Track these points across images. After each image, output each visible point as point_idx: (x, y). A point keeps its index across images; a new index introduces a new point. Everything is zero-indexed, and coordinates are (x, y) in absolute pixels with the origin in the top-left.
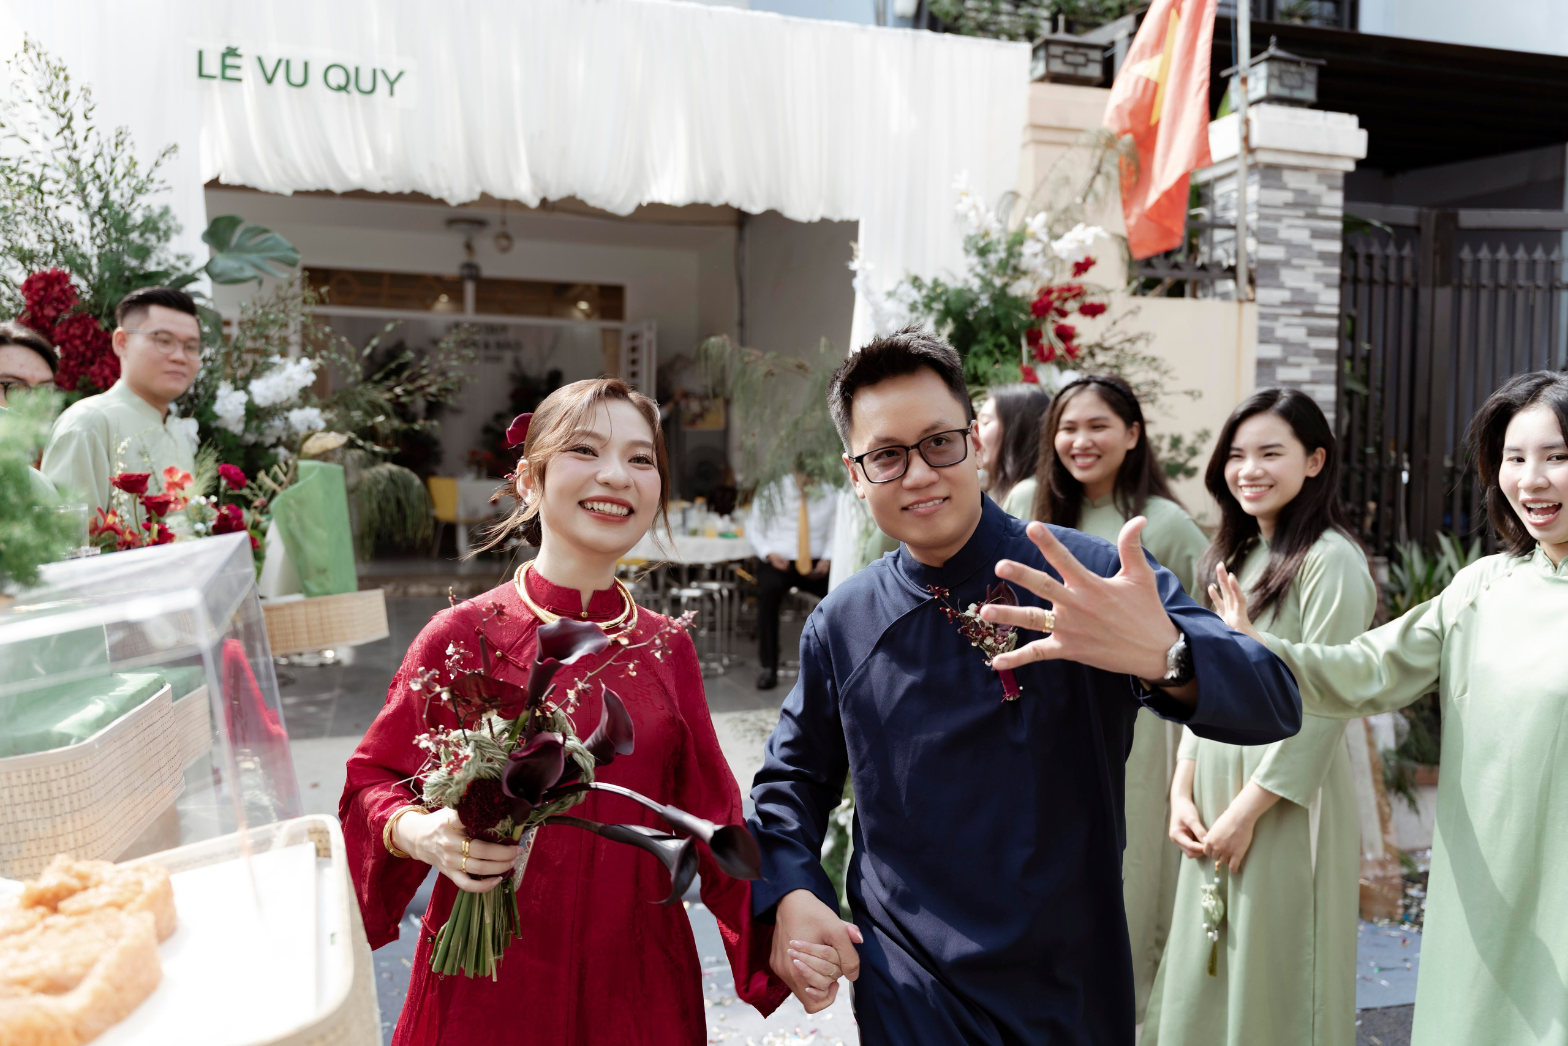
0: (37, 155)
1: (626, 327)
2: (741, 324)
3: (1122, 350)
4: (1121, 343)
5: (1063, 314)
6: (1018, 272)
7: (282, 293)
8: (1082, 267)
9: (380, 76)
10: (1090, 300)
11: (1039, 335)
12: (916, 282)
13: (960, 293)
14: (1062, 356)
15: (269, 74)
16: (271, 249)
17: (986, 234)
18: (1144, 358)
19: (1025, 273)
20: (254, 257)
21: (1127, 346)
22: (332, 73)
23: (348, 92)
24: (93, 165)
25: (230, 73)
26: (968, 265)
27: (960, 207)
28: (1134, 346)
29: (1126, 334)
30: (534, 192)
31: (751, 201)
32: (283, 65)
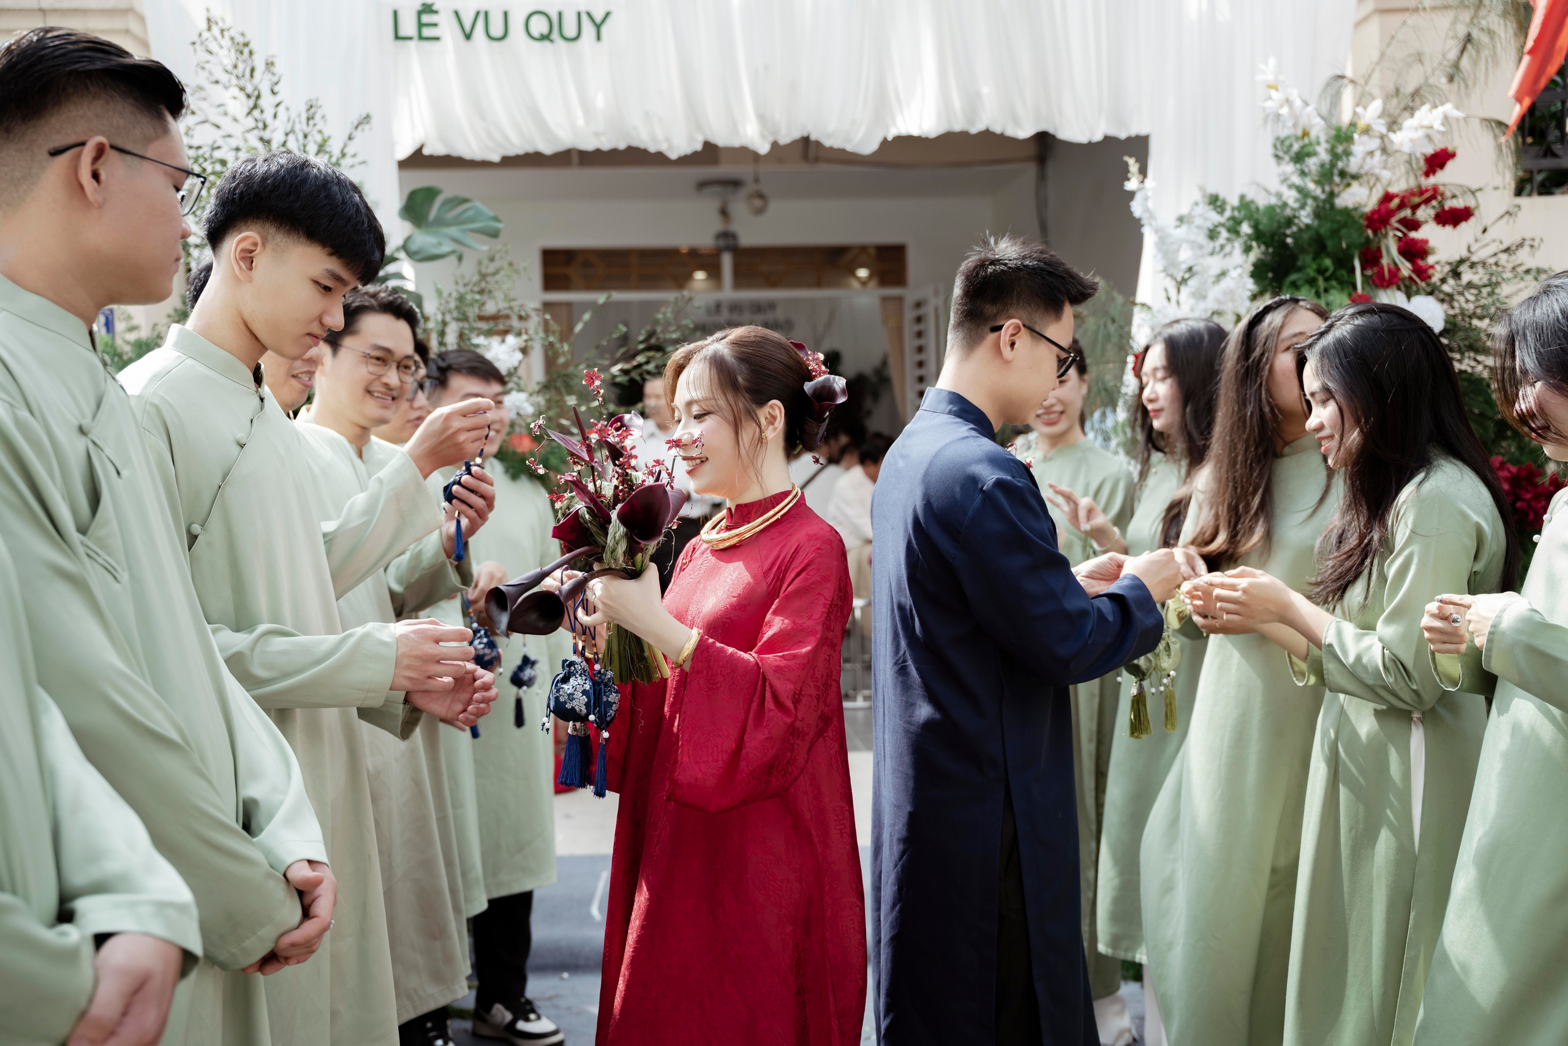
0: (228, 140)
1: (910, 294)
3: (1496, 264)
4: (1495, 255)
5: (1415, 225)
6: (1348, 177)
7: (484, 270)
8: (1436, 162)
9: (585, 19)
10: (1449, 204)
11: (1377, 254)
12: (1216, 202)
13: (1271, 209)
14: (1410, 278)
15: (468, 28)
16: (472, 220)
17: (1303, 134)
18: (1528, 272)
19: (1355, 177)
20: (453, 231)
21: (1503, 257)
22: (534, 20)
23: (552, 41)
24: (284, 144)
25: (427, 32)
26: (1280, 175)
27: (1269, 104)
28: (1513, 257)
29: (1501, 242)
30: (763, 136)
31: (1017, 123)
32: (482, 17)
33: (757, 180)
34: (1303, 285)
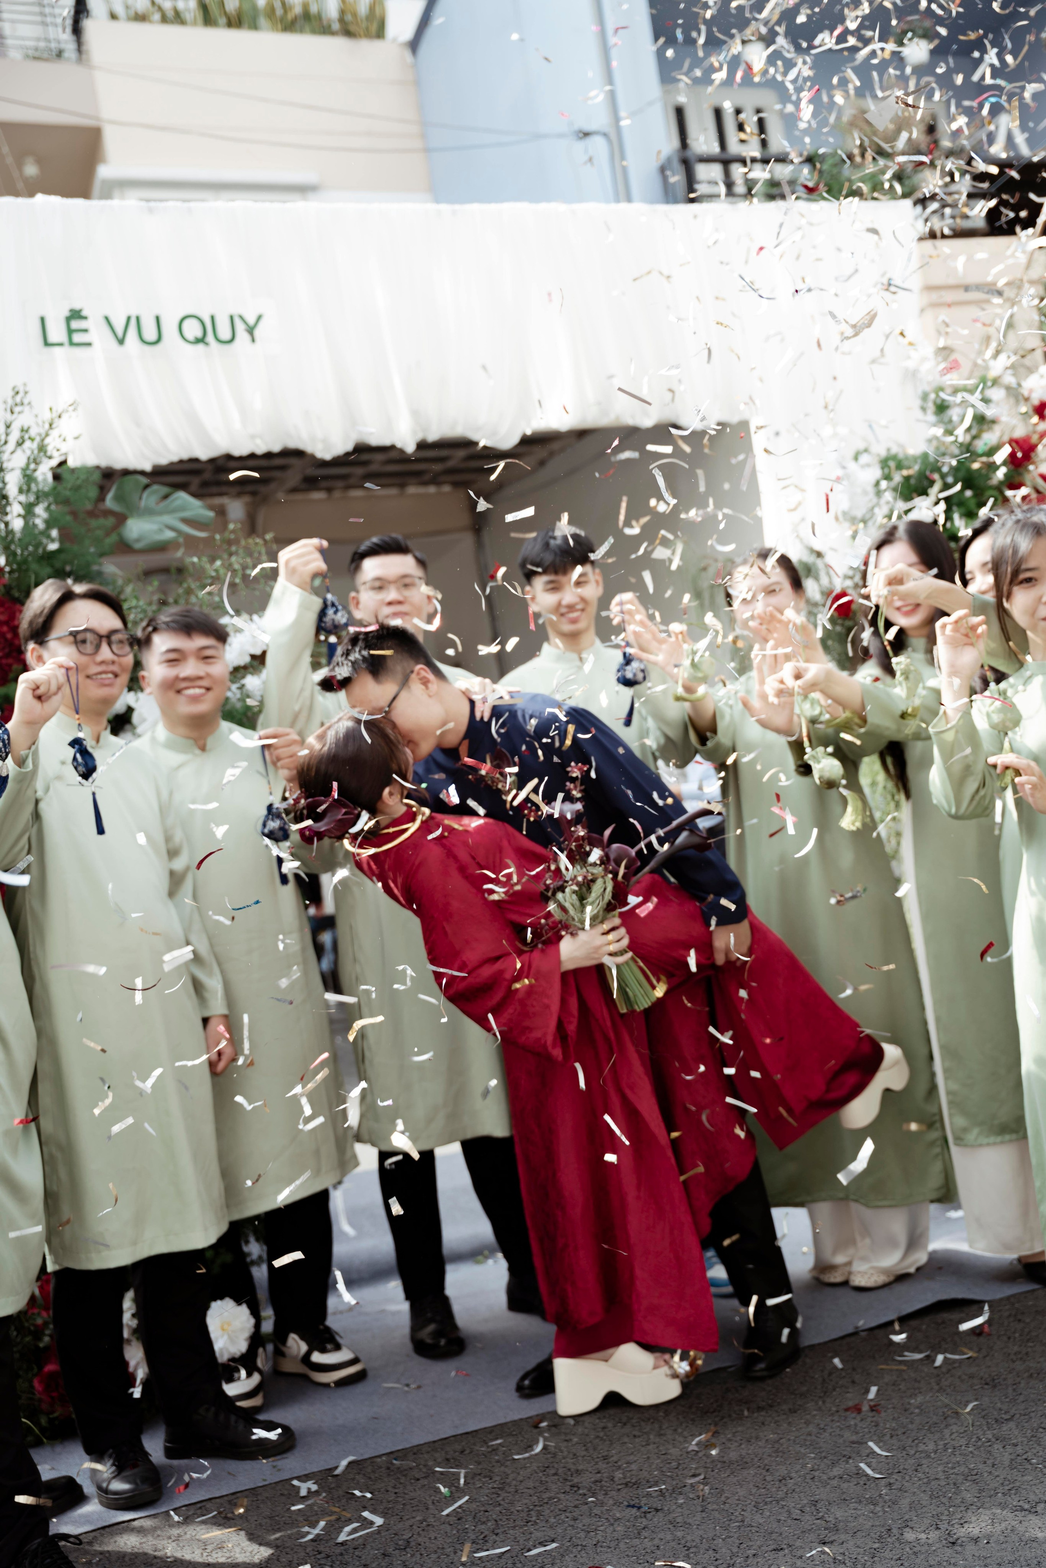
9: (237, 322)
15: (120, 333)
16: (182, 508)
19: (992, 422)
20: (167, 519)
22: (187, 324)
23: (207, 344)
25: (77, 338)
30: (413, 434)
32: (133, 322)
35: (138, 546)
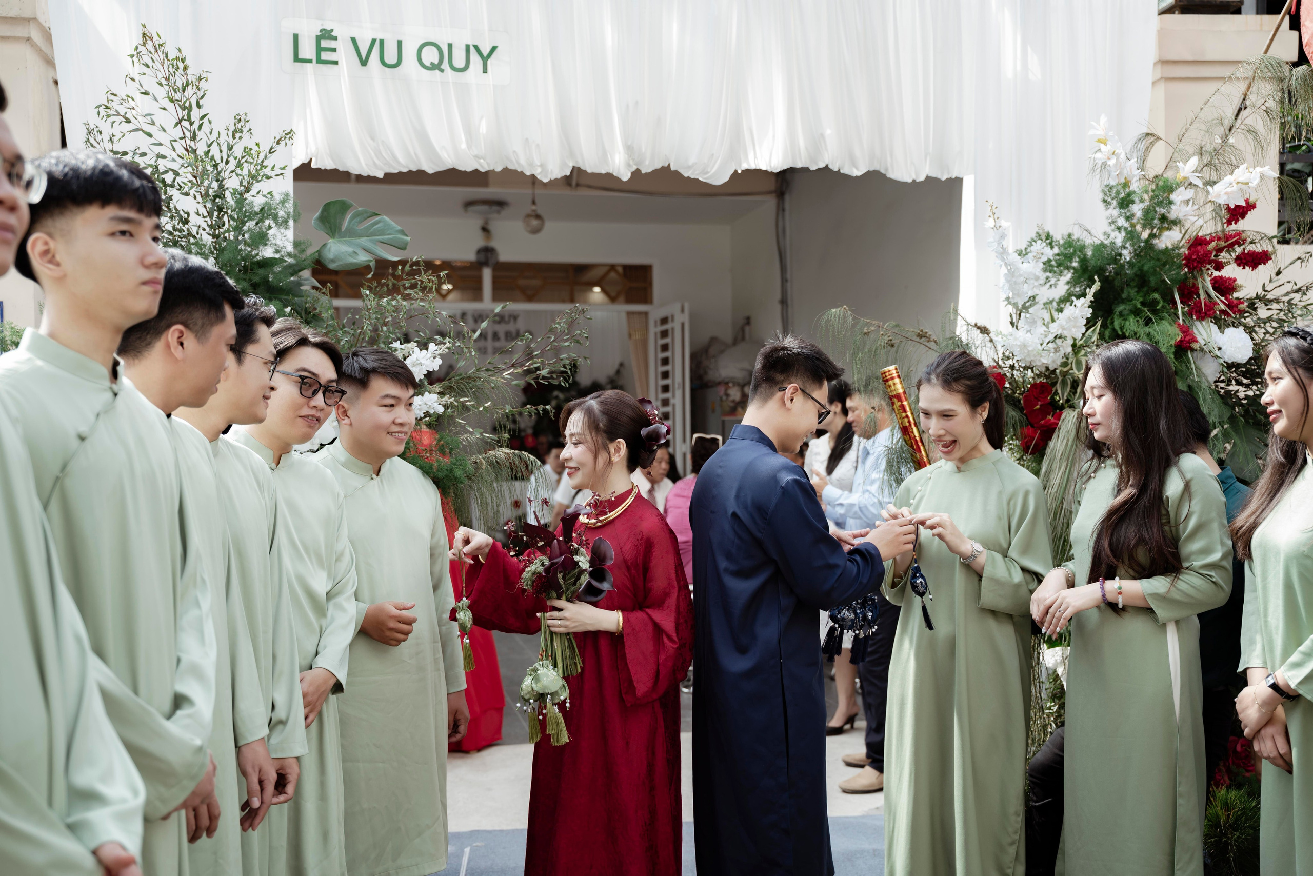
1: (655, 312)
2: (784, 302)
3: (1289, 302)
4: (1288, 294)
5: (1219, 266)
6: (1167, 222)
8: (1237, 213)
9: (473, 52)
10: (1250, 248)
11: (1195, 290)
12: (1049, 239)
13: (1099, 248)
14: (1223, 312)
15: (364, 56)
16: (383, 233)
17: (1126, 185)
19: (1174, 223)
21: (1297, 297)
22: (425, 50)
23: (442, 71)
25: (325, 56)
26: (1108, 218)
27: (1098, 155)
28: (1305, 298)
29: (1296, 284)
30: (629, 165)
31: (854, 164)
32: (377, 43)
33: (534, 203)
34: (1128, 315)
35: (332, 266)
